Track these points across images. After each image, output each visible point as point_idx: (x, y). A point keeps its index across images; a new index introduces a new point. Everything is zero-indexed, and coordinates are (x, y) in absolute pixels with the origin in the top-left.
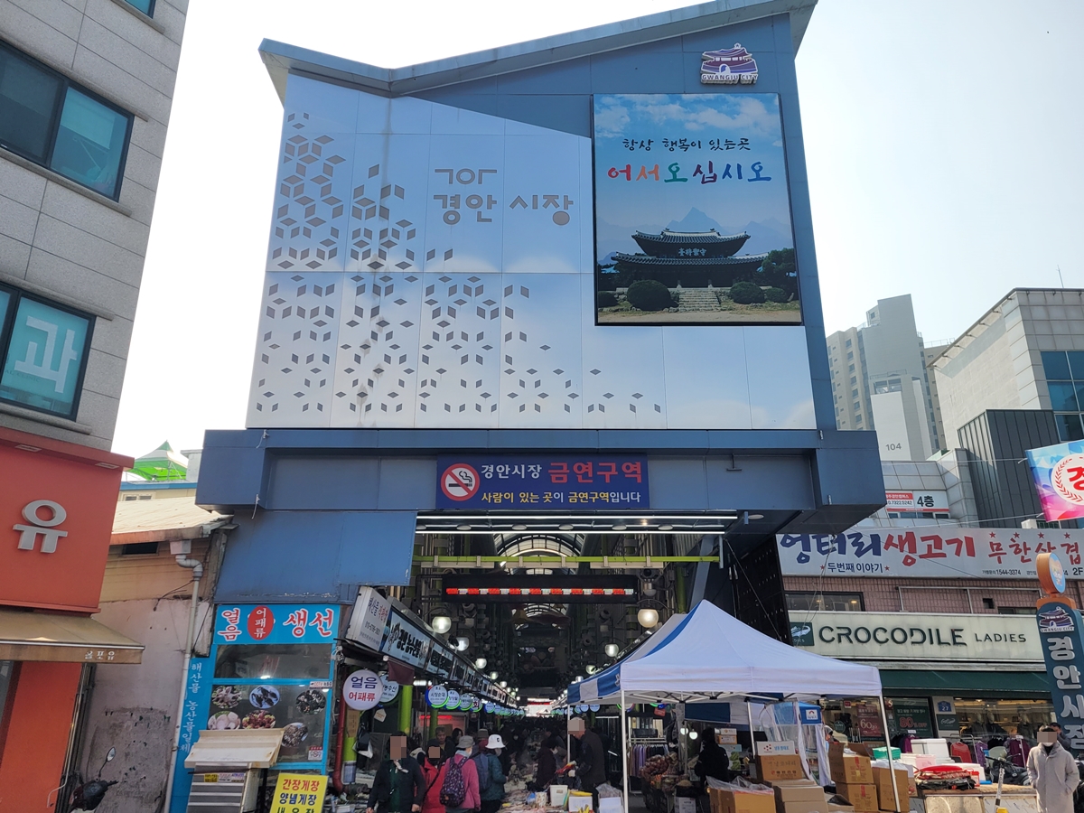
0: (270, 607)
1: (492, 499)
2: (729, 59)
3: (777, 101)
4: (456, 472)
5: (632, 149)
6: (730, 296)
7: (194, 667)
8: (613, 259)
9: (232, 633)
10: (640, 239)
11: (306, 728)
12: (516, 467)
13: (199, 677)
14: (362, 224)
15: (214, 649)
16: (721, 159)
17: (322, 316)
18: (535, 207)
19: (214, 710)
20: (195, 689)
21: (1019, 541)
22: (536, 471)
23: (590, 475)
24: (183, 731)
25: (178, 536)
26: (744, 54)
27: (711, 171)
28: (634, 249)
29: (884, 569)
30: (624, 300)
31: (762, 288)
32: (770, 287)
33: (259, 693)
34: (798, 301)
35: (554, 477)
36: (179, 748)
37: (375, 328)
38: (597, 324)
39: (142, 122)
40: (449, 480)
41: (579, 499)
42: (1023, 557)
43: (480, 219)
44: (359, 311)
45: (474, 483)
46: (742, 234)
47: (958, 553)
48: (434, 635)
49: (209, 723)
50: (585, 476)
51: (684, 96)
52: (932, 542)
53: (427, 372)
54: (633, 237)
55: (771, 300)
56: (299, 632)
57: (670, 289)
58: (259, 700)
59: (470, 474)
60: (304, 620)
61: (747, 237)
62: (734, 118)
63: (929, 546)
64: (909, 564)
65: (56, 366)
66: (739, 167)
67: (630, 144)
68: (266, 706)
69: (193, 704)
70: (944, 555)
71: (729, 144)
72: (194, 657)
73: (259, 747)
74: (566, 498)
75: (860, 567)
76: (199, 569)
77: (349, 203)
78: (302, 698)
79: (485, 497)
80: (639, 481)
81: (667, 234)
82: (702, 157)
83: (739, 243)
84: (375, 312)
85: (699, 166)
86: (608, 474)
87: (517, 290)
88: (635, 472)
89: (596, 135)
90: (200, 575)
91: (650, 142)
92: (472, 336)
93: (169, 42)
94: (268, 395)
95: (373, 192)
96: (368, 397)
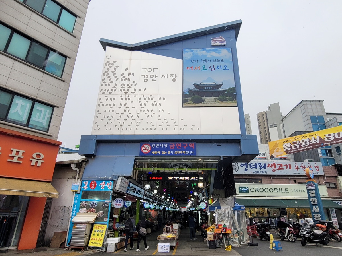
0: (95, 181)
1: (154, 153)
2: (218, 40)
3: (231, 50)
4: (145, 146)
5: (193, 62)
6: (218, 99)
7: (76, 196)
8: (187, 90)
9: (86, 188)
10: (195, 85)
11: (104, 213)
12: (161, 145)
13: (77, 199)
14: (123, 82)
15: (81, 192)
16: (216, 64)
17: (112, 106)
18: (167, 77)
19: (81, 207)
20: (76, 202)
21: (303, 165)
22: (166, 146)
23: (180, 147)
24: (73, 213)
25: (72, 162)
26: (222, 38)
27: (213, 67)
28: (193, 87)
29: (267, 173)
30: (190, 101)
31: (227, 97)
32: (229, 97)
33: (92, 203)
34: (236, 101)
35: (171, 147)
36: (71, 217)
37: (125, 109)
38: (183, 107)
39: (69, 59)
40: (143, 148)
41: (177, 153)
42: (304, 169)
43: (153, 81)
44: (121, 105)
45: (149, 149)
46: (222, 83)
47: (287, 168)
48: (146, 189)
49: (79, 211)
50: (179, 147)
51: (207, 49)
52: (280, 165)
53: (139, 120)
54: (193, 84)
55: (229, 100)
56: (103, 187)
57: (202, 98)
58: (92, 205)
59: (149, 146)
60: (104, 184)
61: (223, 84)
62: (219, 54)
63: (279, 167)
64: (274, 171)
65: (44, 119)
66: (221, 66)
67: (192, 61)
68: (94, 207)
69: (75, 206)
70: (283, 169)
71: (218, 61)
72: (76, 194)
73: (91, 217)
74: (174, 153)
75: (261, 172)
76: (78, 171)
77: (120, 77)
78: (103, 205)
79: (152, 152)
80: (193, 148)
81: (202, 83)
82: (211, 64)
83: (221, 86)
84: (125, 104)
85: (210, 66)
86: (185, 146)
87: (162, 99)
88: (192, 146)
89: (184, 59)
90: (78, 172)
91: (198, 60)
92: (150, 111)
93: (77, 39)
94: (98, 126)
95: (126, 75)
96: (123, 126)
